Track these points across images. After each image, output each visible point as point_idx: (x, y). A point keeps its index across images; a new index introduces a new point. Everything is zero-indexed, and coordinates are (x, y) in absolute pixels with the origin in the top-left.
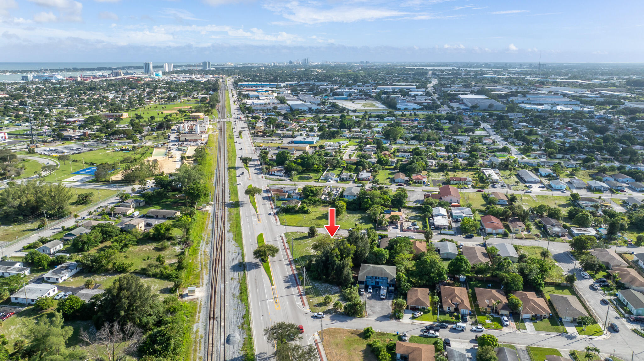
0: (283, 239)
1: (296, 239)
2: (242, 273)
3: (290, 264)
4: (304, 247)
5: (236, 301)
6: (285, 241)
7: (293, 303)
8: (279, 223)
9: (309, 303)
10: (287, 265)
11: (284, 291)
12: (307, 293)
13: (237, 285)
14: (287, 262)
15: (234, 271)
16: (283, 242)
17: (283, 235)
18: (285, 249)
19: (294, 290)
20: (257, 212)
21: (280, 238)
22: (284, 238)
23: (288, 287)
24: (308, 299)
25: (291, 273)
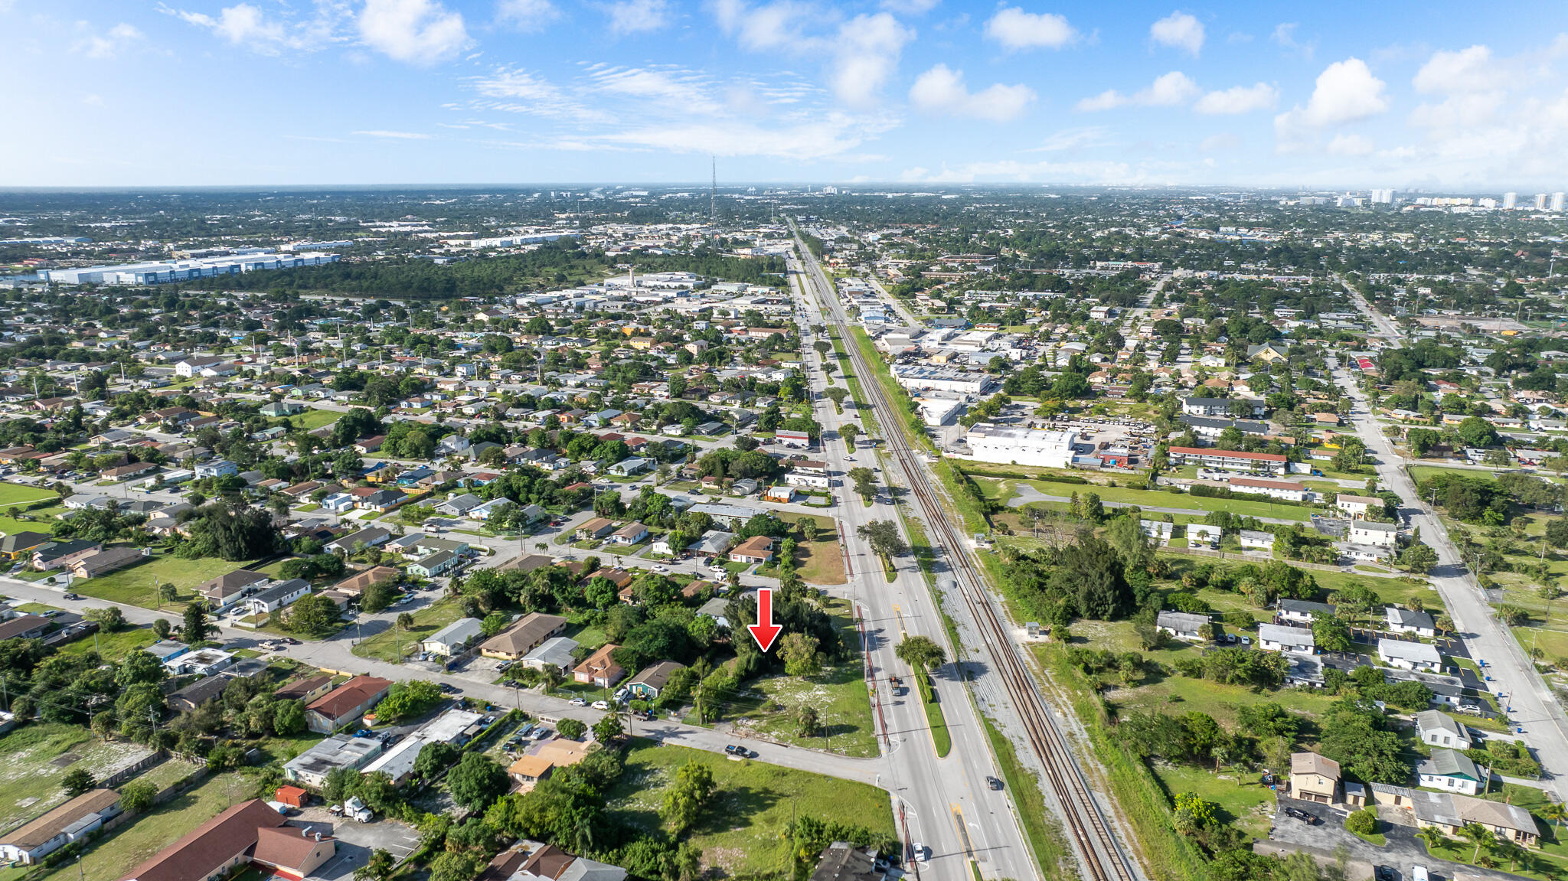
0: (885, 735)
1: (850, 729)
2: (963, 659)
3: (872, 672)
4: (836, 704)
5: (958, 619)
6: (879, 730)
7: (874, 610)
8: (895, 799)
9: (851, 608)
10: (878, 669)
11: (885, 625)
12: (851, 622)
13: (964, 640)
14: (878, 675)
15: (979, 664)
16: (884, 726)
17: (883, 747)
18: (879, 705)
19: (869, 626)
20: (974, 864)
21: (892, 739)
22: (881, 739)
23: (880, 631)
24: (851, 613)
25: (872, 653)
